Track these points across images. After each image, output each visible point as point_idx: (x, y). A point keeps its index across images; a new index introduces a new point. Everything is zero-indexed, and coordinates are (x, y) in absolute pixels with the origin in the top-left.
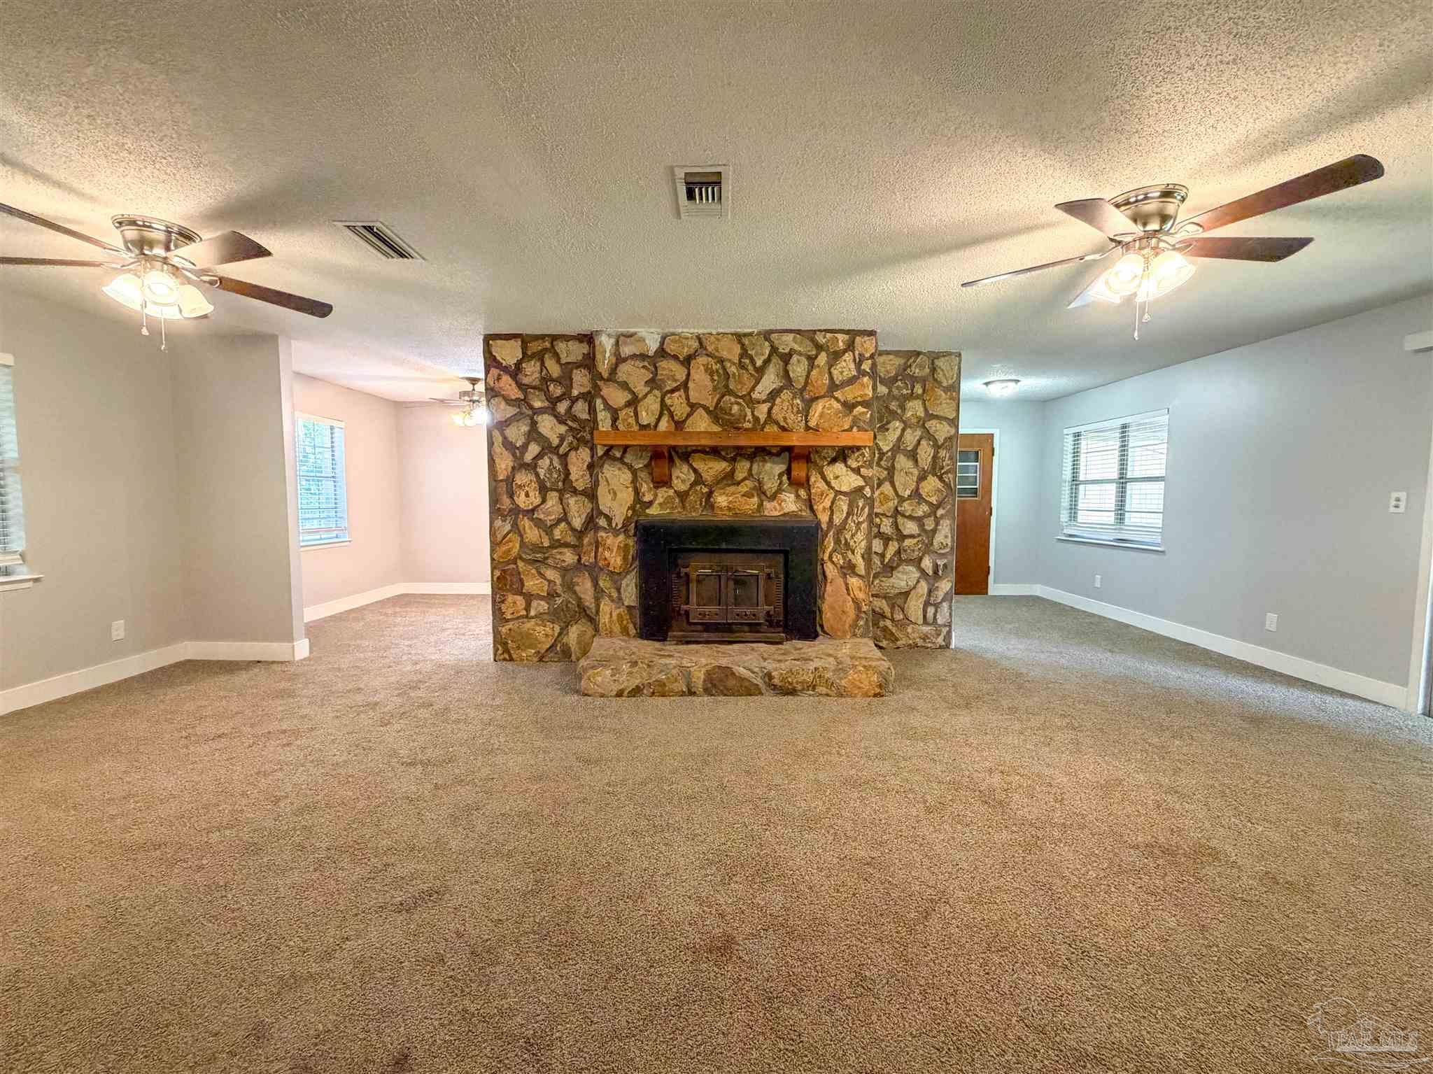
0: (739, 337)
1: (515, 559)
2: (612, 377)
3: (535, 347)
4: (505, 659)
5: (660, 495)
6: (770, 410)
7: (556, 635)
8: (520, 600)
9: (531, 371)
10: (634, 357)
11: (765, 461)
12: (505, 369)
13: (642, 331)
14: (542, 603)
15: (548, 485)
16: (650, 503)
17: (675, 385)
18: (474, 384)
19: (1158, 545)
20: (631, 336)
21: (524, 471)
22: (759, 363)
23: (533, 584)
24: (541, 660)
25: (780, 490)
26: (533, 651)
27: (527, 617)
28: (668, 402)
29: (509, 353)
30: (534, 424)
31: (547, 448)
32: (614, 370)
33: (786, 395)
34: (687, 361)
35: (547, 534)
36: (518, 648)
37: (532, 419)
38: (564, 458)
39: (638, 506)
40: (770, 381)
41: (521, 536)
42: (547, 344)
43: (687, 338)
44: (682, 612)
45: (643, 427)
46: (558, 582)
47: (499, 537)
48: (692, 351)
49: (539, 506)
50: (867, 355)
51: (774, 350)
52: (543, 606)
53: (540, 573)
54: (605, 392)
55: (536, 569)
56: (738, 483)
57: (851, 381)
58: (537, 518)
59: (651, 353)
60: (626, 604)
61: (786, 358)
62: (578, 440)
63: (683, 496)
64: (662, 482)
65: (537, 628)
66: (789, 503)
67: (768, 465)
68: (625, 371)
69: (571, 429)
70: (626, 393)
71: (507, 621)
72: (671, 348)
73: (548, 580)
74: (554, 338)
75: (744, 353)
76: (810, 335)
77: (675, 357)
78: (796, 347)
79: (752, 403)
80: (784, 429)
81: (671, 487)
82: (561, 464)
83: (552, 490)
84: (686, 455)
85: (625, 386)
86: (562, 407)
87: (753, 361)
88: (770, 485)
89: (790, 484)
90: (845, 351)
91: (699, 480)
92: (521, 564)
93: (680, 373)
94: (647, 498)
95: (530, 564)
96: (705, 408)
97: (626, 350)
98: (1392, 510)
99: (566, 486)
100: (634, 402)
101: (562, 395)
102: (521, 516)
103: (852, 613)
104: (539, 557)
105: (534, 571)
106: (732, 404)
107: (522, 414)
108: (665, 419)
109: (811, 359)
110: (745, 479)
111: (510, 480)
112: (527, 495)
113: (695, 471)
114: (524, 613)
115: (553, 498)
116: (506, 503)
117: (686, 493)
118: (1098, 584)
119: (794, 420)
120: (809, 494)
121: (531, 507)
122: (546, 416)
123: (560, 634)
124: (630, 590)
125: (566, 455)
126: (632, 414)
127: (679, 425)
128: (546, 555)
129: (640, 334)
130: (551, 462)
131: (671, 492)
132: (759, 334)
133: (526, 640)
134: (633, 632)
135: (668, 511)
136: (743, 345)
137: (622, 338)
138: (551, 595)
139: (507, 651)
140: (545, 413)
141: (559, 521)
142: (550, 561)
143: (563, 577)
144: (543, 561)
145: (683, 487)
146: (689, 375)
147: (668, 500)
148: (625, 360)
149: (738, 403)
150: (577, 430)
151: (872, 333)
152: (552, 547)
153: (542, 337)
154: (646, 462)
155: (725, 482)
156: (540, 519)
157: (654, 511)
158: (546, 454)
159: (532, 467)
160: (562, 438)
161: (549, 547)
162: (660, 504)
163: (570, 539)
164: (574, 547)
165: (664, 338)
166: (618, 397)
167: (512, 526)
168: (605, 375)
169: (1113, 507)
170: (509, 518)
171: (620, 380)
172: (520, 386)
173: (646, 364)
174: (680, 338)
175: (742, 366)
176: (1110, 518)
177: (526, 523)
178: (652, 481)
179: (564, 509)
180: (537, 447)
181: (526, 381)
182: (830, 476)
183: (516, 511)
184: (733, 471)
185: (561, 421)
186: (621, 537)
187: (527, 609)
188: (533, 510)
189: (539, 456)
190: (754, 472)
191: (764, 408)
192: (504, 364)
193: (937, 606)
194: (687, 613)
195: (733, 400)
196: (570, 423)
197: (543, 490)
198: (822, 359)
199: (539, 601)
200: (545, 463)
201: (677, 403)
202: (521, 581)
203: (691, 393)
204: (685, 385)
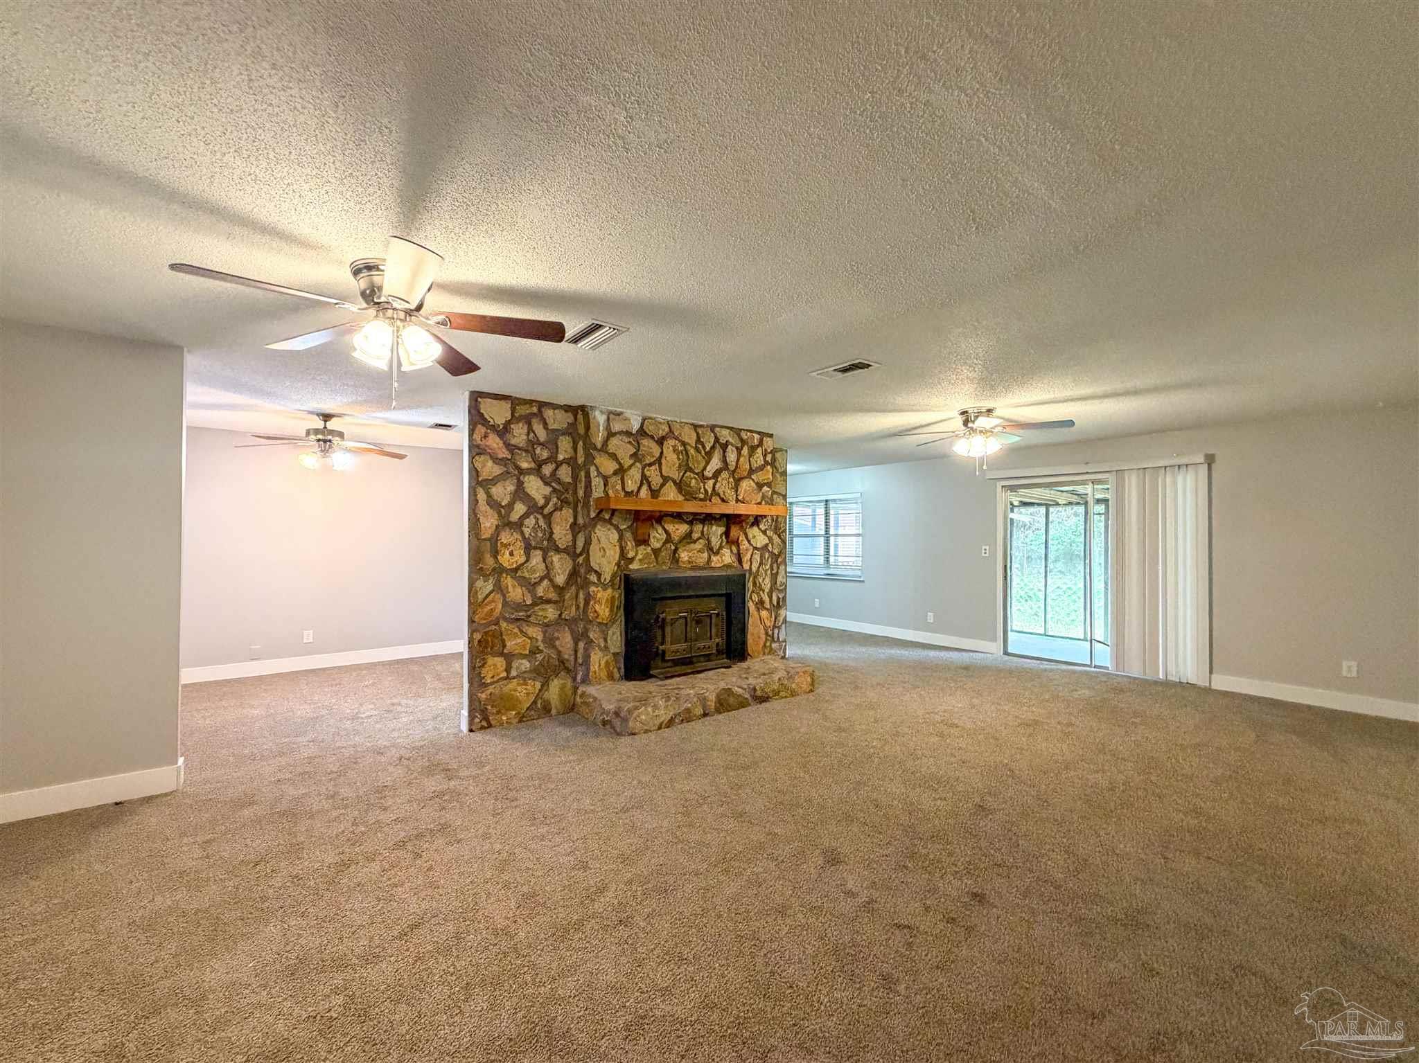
0: (695, 427)
1: (498, 619)
2: (604, 449)
3: (522, 410)
4: (482, 728)
5: (640, 552)
6: (714, 485)
7: (537, 692)
8: (500, 662)
9: (519, 434)
10: (621, 433)
11: (712, 524)
12: (494, 428)
13: (628, 413)
14: (524, 661)
15: (533, 544)
16: (633, 559)
17: (652, 460)
18: (325, 421)
19: (860, 577)
20: (619, 414)
21: (508, 530)
22: (708, 449)
23: (513, 644)
24: (520, 721)
25: (721, 547)
26: (514, 713)
27: (507, 678)
28: (647, 473)
29: (498, 413)
30: (520, 484)
31: (534, 508)
32: (605, 443)
33: (725, 475)
34: (661, 442)
35: (529, 592)
36: (499, 712)
37: (518, 479)
38: (548, 518)
39: (622, 562)
40: (715, 463)
41: (504, 596)
42: (535, 410)
43: (660, 423)
44: (660, 652)
45: (628, 494)
46: (540, 638)
47: (480, 597)
48: (664, 434)
49: (523, 564)
50: (769, 451)
51: (717, 440)
52: (526, 664)
53: (521, 631)
54: (597, 461)
55: (518, 627)
56: (695, 542)
57: (761, 468)
58: (520, 577)
59: (634, 432)
60: (612, 651)
61: (724, 447)
62: (561, 501)
63: (656, 552)
64: (643, 541)
65: (519, 688)
66: (727, 557)
67: (714, 528)
68: (614, 444)
69: (555, 490)
70: (615, 463)
71: (486, 685)
72: (650, 429)
73: (529, 638)
74: (542, 405)
75: (698, 440)
76: (737, 431)
77: (652, 437)
78: (731, 440)
79: (704, 478)
80: (723, 500)
81: (649, 545)
82: (545, 523)
83: (535, 548)
84: (658, 518)
85: (614, 457)
86: (547, 470)
87: (704, 447)
88: (715, 542)
89: (728, 542)
90: (758, 446)
91: (669, 539)
92: (504, 625)
93: (656, 450)
94: (631, 555)
95: (511, 623)
96: (674, 482)
97: (616, 427)
98: (983, 555)
99: (549, 546)
100: (621, 471)
101: (547, 459)
102: (504, 575)
103: (763, 637)
104: (521, 615)
105: (516, 630)
106: (691, 479)
107: (508, 473)
108: (645, 488)
109: (739, 450)
110: (700, 538)
111: (494, 539)
112: (511, 554)
113: (666, 531)
114: (504, 674)
115: (537, 557)
116: (489, 562)
117: (659, 549)
118: (817, 605)
119: (730, 494)
120: (739, 551)
121: (514, 566)
122: (532, 478)
123: (540, 690)
124: (616, 638)
125: (551, 514)
126: (619, 482)
127: (655, 493)
128: (529, 613)
129: (626, 415)
130: (537, 522)
131: (649, 549)
132: (708, 426)
133: (506, 702)
134: (617, 675)
135: (646, 566)
136: (698, 434)
137: (612, 416)
138: (534, 651)
139: (486, 719)
140: (529, 474)
141: (542, 579)
142: (532, 619)
143: (545, 633)
144: (526, 620)
145: (658, 545)
146: (662, 453)
147: (646, 556)
148: (614, 435)
149: (695, 478)
150: (560, 491)
151: (771, 436)
152: (534, 604)
153: (530, 402)
154: (630, 523)
155: (685, 541)
156: (525, 578)
157: (634, 566)
158: (532, 513)
159: (519, 525)
160: (547, 500)
161: (530, 605)
162: (640, 560)
163: (553, 595)
164: (555, 602)
165: (644, 420)
166: (609, 466)
167: (494, 585)
168: (599, 446)
169: (822, 553)
170: (491, 579)
171: (611, 451)
172: (508, 445)
173: (631, 440)
174: (658, 424)
175: (697, 449)
176: (821, 560)
177: (508, 581)
178: (634, 540)
179: (547, 567)
180: (523, 507)
181: (513, 442)
182: (750, 536)
183: (499, 571)
184: (691, 532)
185: (546, 484)
186: (610, 591)
187: (508, 670)
188: (516, 570)
189: (526, 516)
190: (705, 533)
191: (711, 482)
192: (492, 423)
193: (779, 628)
194: (664, 652)
195: (692, 475)
196: (553, 484)
197: (528, 548)
198: (745, 451)
199: (521, 661)
200: (530, 522)
201: (652, 473)
202: (503, 641)
203: (664, 467)
204: (659, 461)
